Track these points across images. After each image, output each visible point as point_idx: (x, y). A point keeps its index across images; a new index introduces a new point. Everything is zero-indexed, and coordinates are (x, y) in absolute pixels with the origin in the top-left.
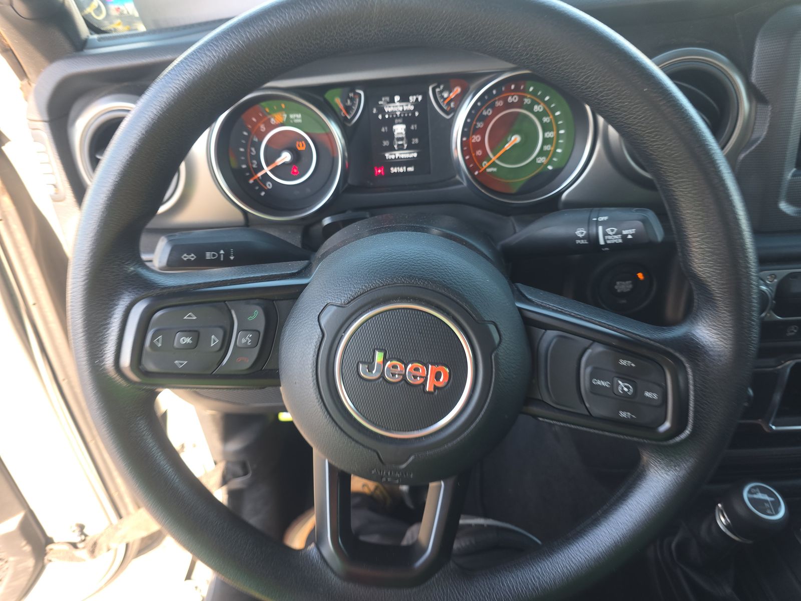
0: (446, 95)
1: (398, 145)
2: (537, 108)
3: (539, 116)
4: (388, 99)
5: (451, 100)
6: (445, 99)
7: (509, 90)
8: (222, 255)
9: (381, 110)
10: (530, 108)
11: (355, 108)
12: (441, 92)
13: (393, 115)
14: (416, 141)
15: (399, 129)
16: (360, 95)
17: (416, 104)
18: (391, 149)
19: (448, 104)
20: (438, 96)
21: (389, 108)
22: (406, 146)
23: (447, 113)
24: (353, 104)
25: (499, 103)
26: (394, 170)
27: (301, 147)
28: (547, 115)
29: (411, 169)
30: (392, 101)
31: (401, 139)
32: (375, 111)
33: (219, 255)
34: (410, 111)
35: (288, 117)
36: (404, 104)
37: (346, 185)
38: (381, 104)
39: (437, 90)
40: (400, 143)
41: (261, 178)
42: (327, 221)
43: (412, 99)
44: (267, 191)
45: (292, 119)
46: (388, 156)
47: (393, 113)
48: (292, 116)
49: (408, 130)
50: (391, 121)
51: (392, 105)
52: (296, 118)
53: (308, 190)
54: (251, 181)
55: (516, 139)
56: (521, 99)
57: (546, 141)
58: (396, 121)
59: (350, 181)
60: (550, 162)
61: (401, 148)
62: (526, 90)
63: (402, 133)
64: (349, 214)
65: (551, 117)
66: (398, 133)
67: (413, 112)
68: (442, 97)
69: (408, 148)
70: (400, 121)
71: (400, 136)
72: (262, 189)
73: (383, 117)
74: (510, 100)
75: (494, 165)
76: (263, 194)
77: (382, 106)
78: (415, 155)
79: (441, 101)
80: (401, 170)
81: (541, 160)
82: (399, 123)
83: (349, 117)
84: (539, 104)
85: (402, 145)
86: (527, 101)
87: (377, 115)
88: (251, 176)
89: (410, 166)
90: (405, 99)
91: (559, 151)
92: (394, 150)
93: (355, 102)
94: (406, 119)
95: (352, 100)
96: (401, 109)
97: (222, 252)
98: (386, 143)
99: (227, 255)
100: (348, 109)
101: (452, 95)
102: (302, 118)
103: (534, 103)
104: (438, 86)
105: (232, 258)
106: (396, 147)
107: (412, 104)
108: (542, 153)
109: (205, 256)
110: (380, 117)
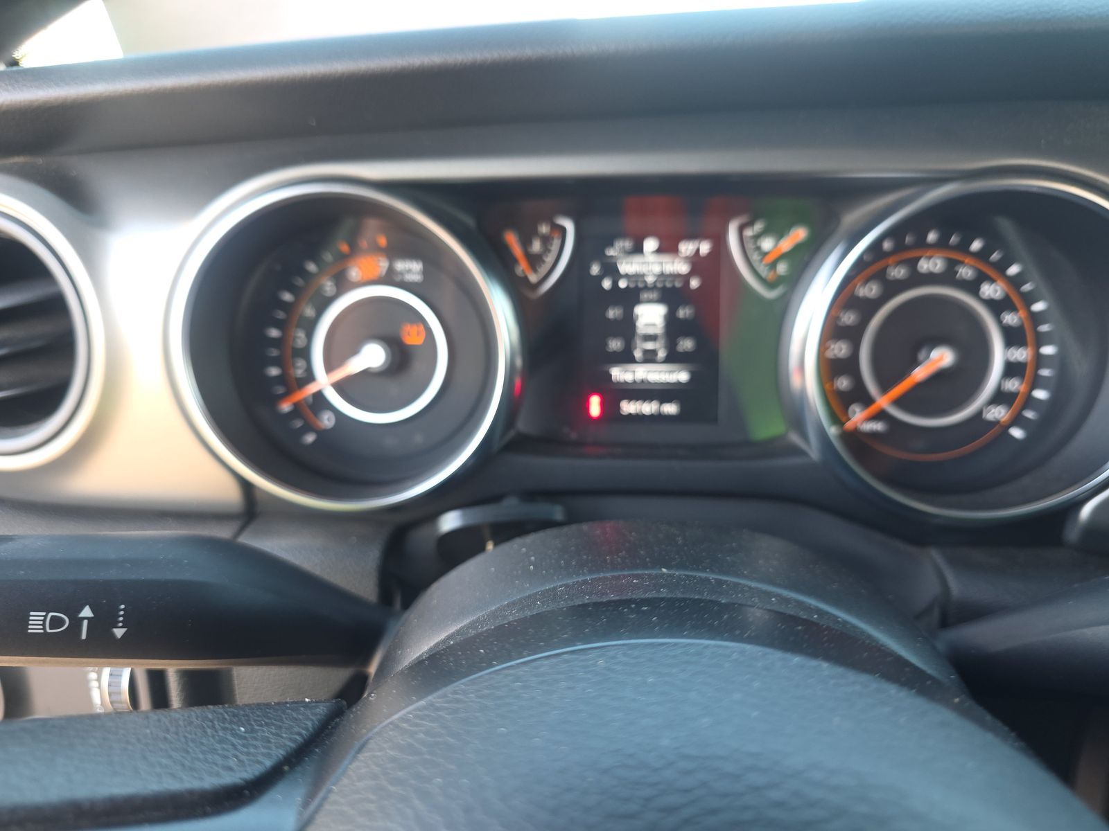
0: (767, 244)
1: (646, 352)
2: (988, 290)
3: (997, 307)
4: (628, 244)
5: (783, 257)
6: (765, 254)
7: (921, 244)
8: (85, 623)
9: (611, 269)
10: (972, 287)
11: (549, 259)
12: (757, 237)
13: (637, 282)
14: (687, 344)
15: (651, 316)
16: (563, 231)
17: (696, 262)
18: (626, 357)
19: (773, 265)
20: (750, 246)
21: (628, 266)
22: (662, 354)
23: (771, 285)
24: (546, 249)
25: (898, 273)
26: (628, 407)
27: (412, 337)
28: (1013, 308)
29: (670, 409)
30: (638, 249)
31: (653, 338)
32: (595, 269)
33: (76, 623)
34: (676, 276)
35: (391, 270)
36: (665, 258)
37: (512, 434)
38: (612, 257)
39: (749, 233)
40: (650, 346)
41: (311, 400)
42: (450, 521)
43: (687, 248)
44: (322, 434)
45: (402, 273)
46: (619, 374)
47: (639, 277)
48: (400, 265)
49: (671, 319)
50: (632, 296)
51: (637, 259)
52: (409, 271)
53: (419, 439)
54: (286, 407)
55: (942, 357)
56: (952, 265)
57: (1012, 369)
58: (645, 296)
59: (522, 425)
60: (1017, 420)
61: (650, 357)
62: (964, 247)
63: (654, 325)
64: (510, 508)
65: (1022, 313)
66: (647, 325)
67: (686, 278)
68: (759, 248)
69: (668, 360)
70: (654, 295)
71: (651, 331)
72: (308, 428)
73: (615, 284)
74: (925, 266)
75: (881, 415)
76: (310, 438)
77: (613, 261)
78: (683, 377)
79: (755, 257)
80: (648, 408)
81: (998, 413)
82: (650, 301)
83: (533, 278)
84: (992, 281)
85: (654, 352)
86: (966, 272)
87: (599, 279)
88: (288, 393)
89: (669, 401)
90: (668, 247)
91: (1041, 394)
92: (632, 360)
93: (549, 247)
94: (670, 293)
95: (546, 240)
96: (657, 269)
97: (87, 612)
98: (615, 345)
99: (102, 624)
100: (534, 261)
101: (786, 244)
102: (425, 272)
103: (982, 278)
104: (750, 224)
105: (119, 632)
106: (638, 354)
107: (687, 259)
108: (1000, 397)
109: (25, 621)
110: (607, 284)
